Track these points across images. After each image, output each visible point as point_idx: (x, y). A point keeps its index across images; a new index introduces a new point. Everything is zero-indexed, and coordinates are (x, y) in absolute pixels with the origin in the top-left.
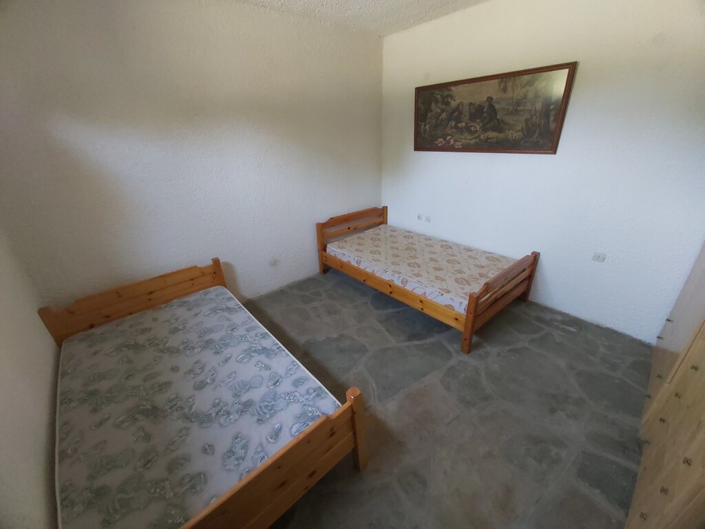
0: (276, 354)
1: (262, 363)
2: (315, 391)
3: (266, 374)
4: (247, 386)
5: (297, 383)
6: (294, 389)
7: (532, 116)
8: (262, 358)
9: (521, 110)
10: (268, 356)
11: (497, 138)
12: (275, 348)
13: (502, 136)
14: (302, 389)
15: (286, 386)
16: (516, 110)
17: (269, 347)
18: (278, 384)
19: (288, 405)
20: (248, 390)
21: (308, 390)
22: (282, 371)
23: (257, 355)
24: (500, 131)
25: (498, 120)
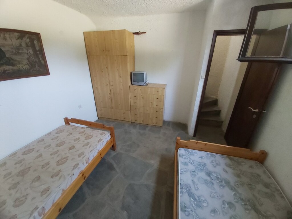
0: (186, 185)
1: (195, 187)
2: (183, 157)
3: (196, 180)
4: (206, 182)
5: (186, 164)
6: (189, 164)
7: (30, 57)
8: (193, 191)
9: (21, 53)
10: (190, 189)
11: (12, 69)
12: (184, 191)
13: (15, 68)
14: (186, 161)
15: (191, 167)
16: (18, 52)
17: (186, 194)
18: (193, 171)
19: (194, 161)
20: (206, 180)
21: (185, 159)
22: (188, 174)
23: (195, 196)
24: (13, 65)
25: (8, 58)
